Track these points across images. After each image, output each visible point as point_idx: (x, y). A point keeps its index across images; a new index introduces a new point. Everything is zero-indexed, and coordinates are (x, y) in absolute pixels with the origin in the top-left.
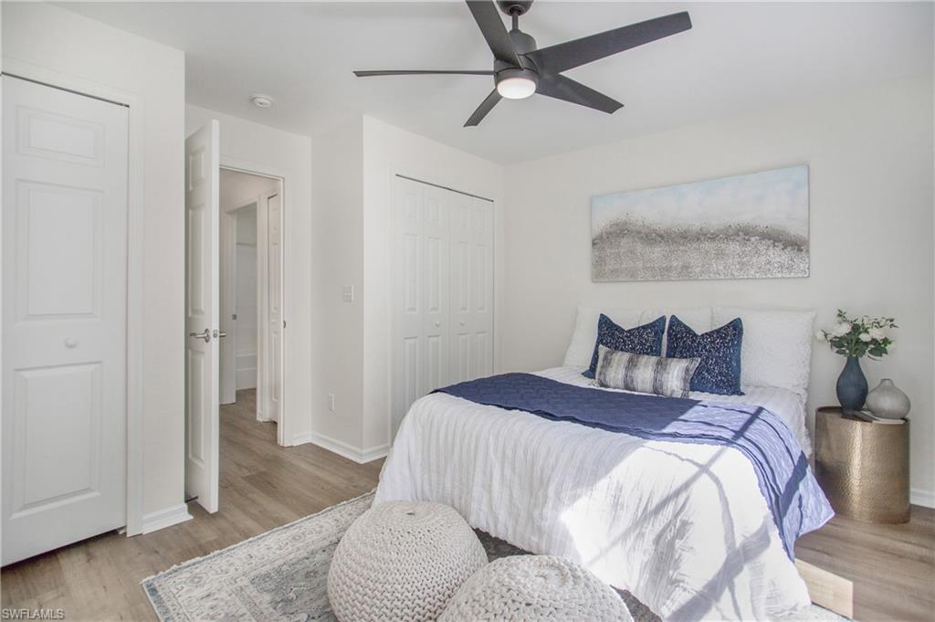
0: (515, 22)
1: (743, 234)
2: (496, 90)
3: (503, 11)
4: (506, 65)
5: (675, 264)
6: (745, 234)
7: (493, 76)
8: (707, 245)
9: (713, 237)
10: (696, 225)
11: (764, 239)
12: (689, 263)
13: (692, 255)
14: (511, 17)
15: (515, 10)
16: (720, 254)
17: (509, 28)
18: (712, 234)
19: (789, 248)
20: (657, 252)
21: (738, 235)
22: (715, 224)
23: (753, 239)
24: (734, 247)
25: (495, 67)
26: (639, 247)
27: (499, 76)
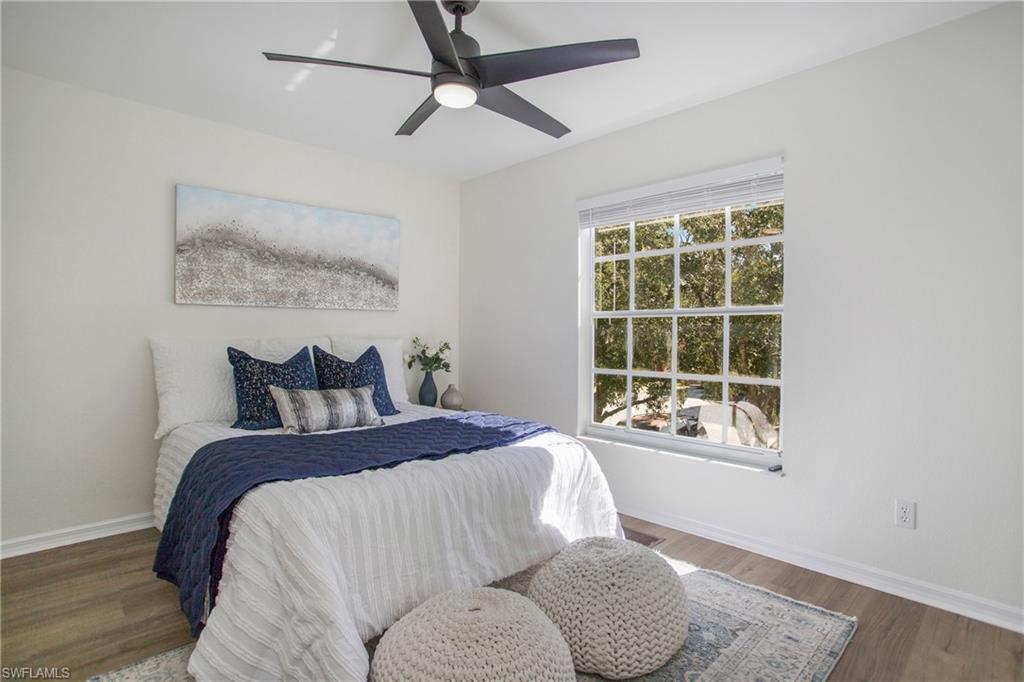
0: (458, 23)
1: (353, 267)
2: (432, 95)
3: (446, 8)
4: (445, 69)
5: (292, 290)
6: (357, 268)
7: (429, 79)
8: (323, 273)
9: (330, 267)
10: (314, 251)
11: (369, 275)
12: (306, 290)
13: (310, 281)
14: (454, 16)
15: (459, 10)
16: (335, 284)
17: (450, 27)
18: (329, 264)
19: (387, 286)
20: (270, 275)
21: (350, 268)
22: (332, 253)
23: (362, 274)
24: (346, 279)
25: (434, 68)
26: (249, 265)
27: (437, 80)
